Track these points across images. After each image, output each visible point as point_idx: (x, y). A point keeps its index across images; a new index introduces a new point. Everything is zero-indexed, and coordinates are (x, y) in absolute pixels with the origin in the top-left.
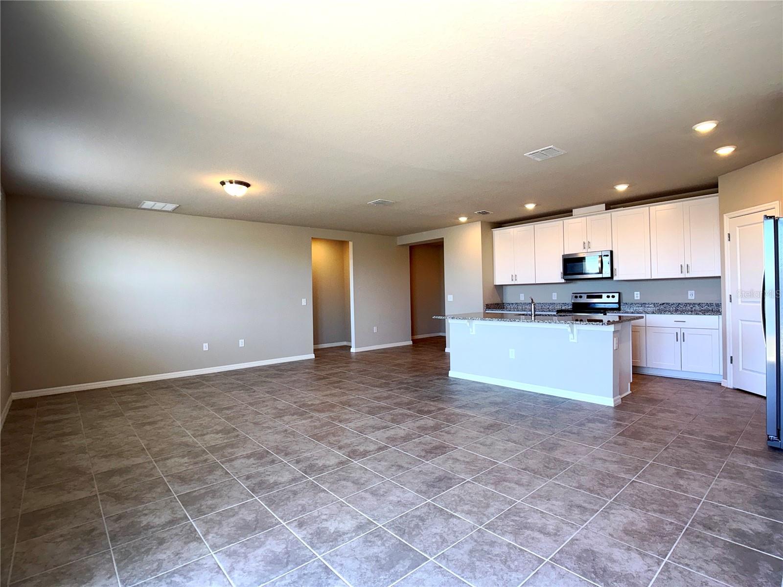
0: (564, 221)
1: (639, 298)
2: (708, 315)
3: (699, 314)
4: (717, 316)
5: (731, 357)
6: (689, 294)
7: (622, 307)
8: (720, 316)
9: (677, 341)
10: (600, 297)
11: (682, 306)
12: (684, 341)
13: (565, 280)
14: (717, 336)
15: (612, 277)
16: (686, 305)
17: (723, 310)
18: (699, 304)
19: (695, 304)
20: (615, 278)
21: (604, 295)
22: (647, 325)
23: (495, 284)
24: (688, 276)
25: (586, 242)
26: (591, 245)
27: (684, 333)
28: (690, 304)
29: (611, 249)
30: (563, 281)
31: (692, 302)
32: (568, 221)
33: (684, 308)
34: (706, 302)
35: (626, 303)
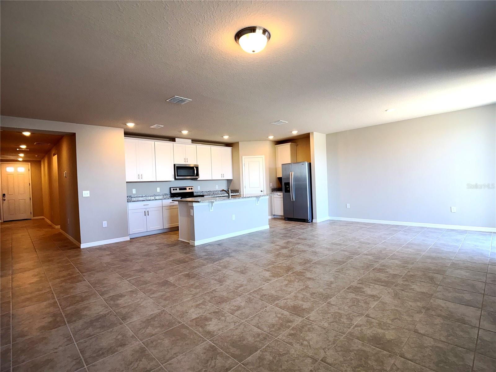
0: (174, 144)
10: (186, 189)
13: (175, 179)
21: (188, 188)
25: (185, 158)
26: (188, 160)
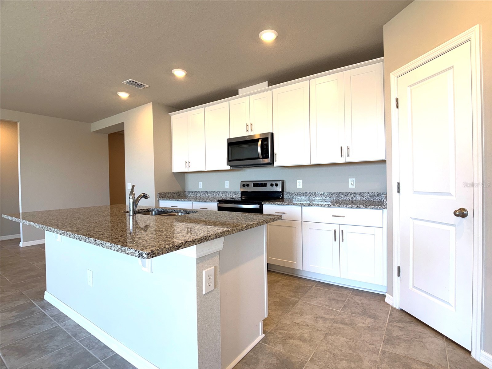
0: (230, 101)
1: (301, 187)
2: (370, 208)
3: (360, 207)
4: (381, 211)
5: (399, 268)
6: (350, 182)
7: (285, 196)
8: (385, 210)
9: (335, 240)
10: (264, 185)
11: (342, 196)
12: (343, 241)
13: (231, 166)
14: (381, 236)
15: (272, 163)
16: (347, 194)
17: (388, 202)
18: (360, 194)
19: (355, 193)
20: (276, 164)
22: (303, 220)
23: (173, 172)
24: (349, 160)
25: (249, 124)
26: (253, 127)
27: (342, 231)
28: (351, 193)
29: (272, 132)
30: (228, 168)
31: (353, 191)
32: (233, 101)
33: (345, 198)
34: (367, 192)
35: (289, 192)
